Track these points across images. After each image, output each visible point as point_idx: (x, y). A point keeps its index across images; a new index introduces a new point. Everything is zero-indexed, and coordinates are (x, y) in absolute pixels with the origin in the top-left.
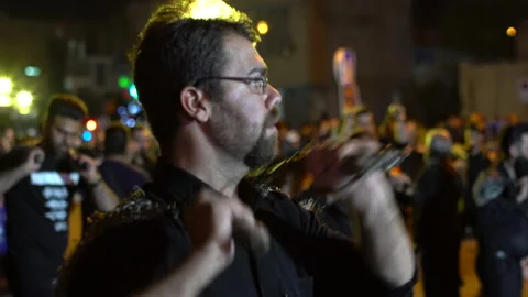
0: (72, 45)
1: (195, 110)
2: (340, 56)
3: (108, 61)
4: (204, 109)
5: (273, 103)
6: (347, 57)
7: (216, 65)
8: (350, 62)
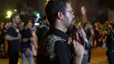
0: (24, 5)
1: (60, 17)
2: (83, 8)
3: (32, 8)
4: (62, 17)
5: (73, 17)
6: (84, 8)
7: (65, 8)
8: (85, 10)
